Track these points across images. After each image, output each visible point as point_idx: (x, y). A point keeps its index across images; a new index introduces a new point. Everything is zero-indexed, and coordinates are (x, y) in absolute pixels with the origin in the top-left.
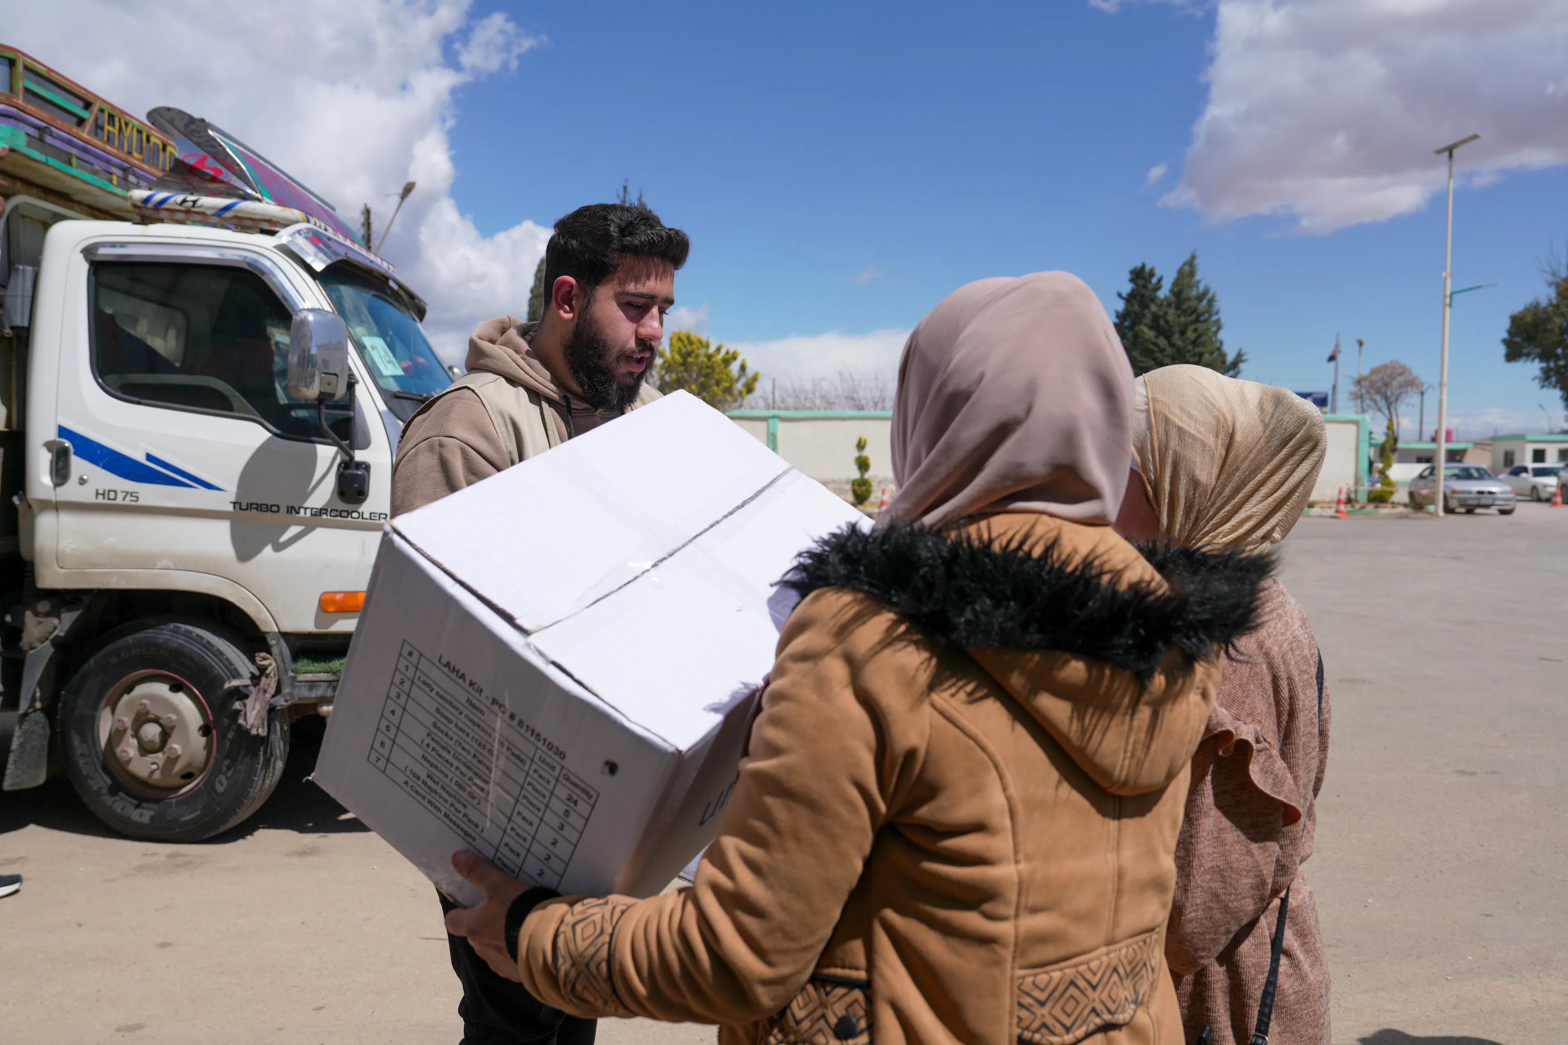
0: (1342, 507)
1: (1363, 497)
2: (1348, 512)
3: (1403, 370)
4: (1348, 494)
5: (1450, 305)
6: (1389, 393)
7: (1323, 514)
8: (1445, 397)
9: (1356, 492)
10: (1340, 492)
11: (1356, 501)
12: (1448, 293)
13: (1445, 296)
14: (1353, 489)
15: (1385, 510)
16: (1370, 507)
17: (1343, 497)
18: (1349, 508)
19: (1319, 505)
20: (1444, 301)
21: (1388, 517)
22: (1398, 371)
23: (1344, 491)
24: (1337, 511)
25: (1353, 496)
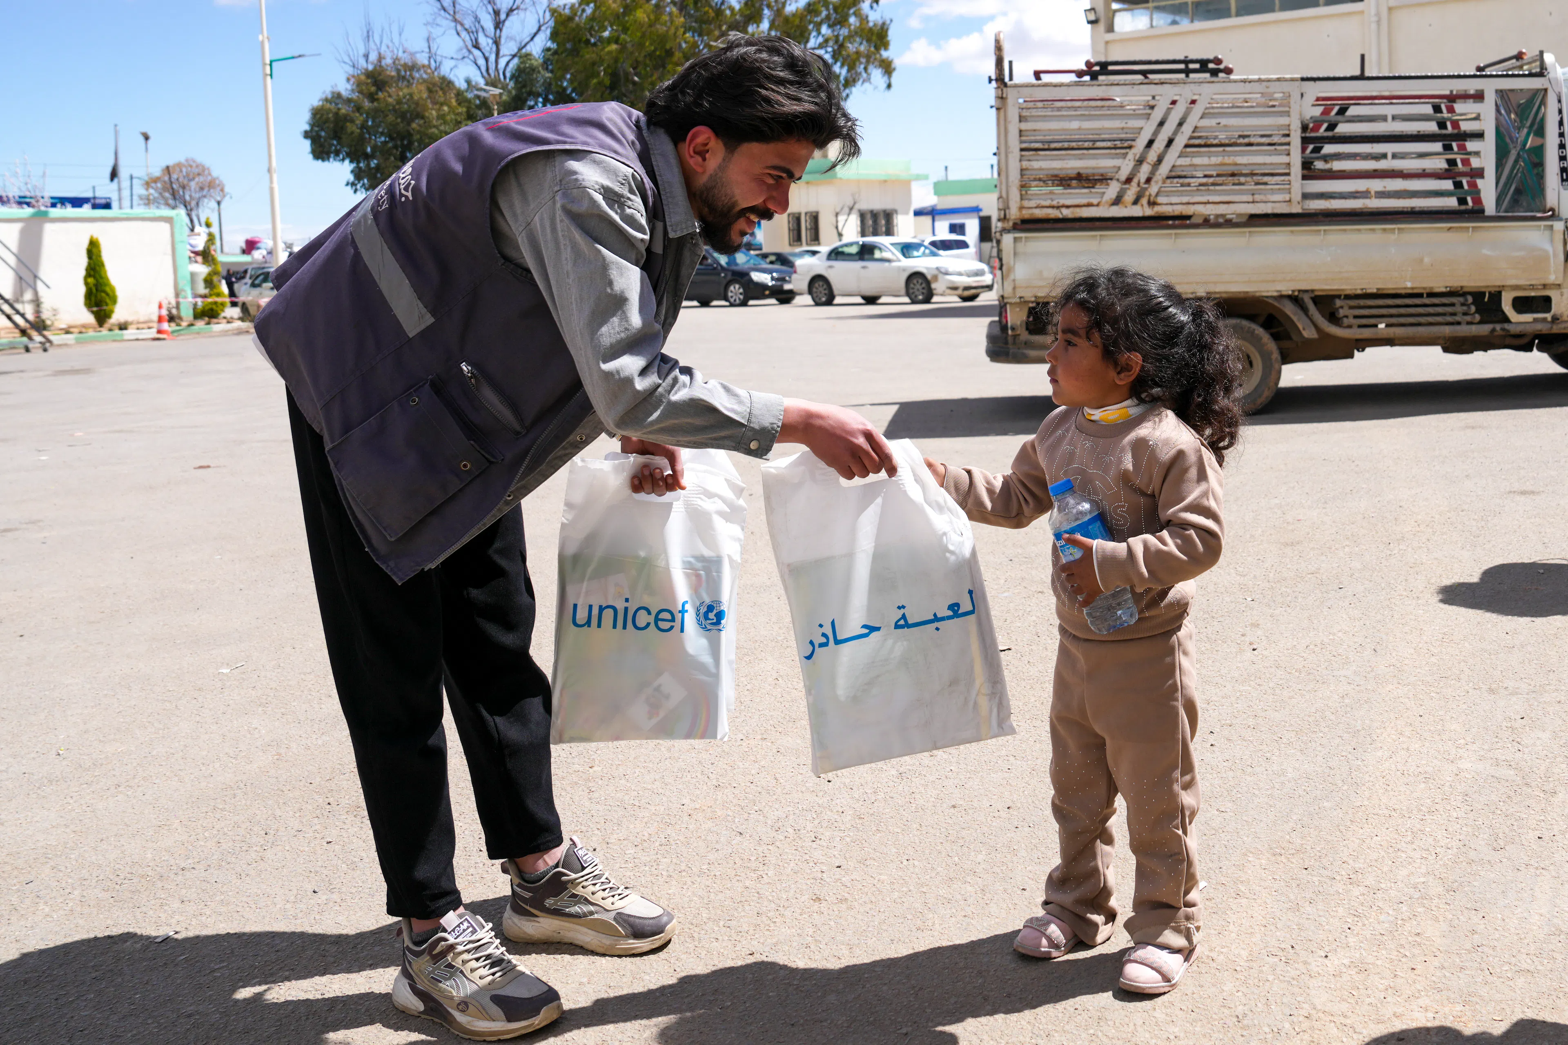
0: (165, 326)
1: (187, 313)
2: (173, 332)
3: (202, 170)
4: (169, 311)
5: (271, 75)
6: (187, 198)
7: (141, 337)
8: (276, 186)
9: (178, 307)
10: (160, 307)
11: (180, 318)
12: (268, 62)
13: (264, 64)
14: (174, 303)
15: (218, 327)
16: (200, 324)
17: (164, 312)
18: (173, 327)
19: (134, 326)
20: (264, 69)
21: (225, 333)
22: (196, 171)
23: (165, 306)
24: (159, 332)
25: (174, 311)
